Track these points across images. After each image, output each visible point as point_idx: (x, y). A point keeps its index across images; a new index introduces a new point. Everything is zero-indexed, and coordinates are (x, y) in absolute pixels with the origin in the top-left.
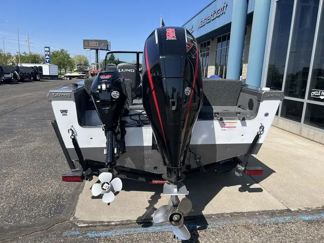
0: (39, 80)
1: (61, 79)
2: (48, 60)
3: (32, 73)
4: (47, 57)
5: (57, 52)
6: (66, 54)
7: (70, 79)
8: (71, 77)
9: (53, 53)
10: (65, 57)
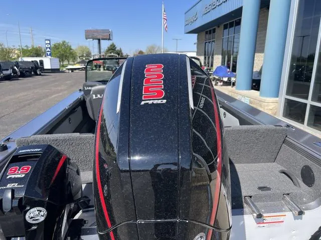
0: (40, 75)
1: (63, 72)
2: (49, 53)
3: (32, 67)
4: (48, 50)
5: (59, 44)
6: (68, 46)
7: (72, 71)
8: (72, 70)
9: (55, 45)
10: (67, 49)
